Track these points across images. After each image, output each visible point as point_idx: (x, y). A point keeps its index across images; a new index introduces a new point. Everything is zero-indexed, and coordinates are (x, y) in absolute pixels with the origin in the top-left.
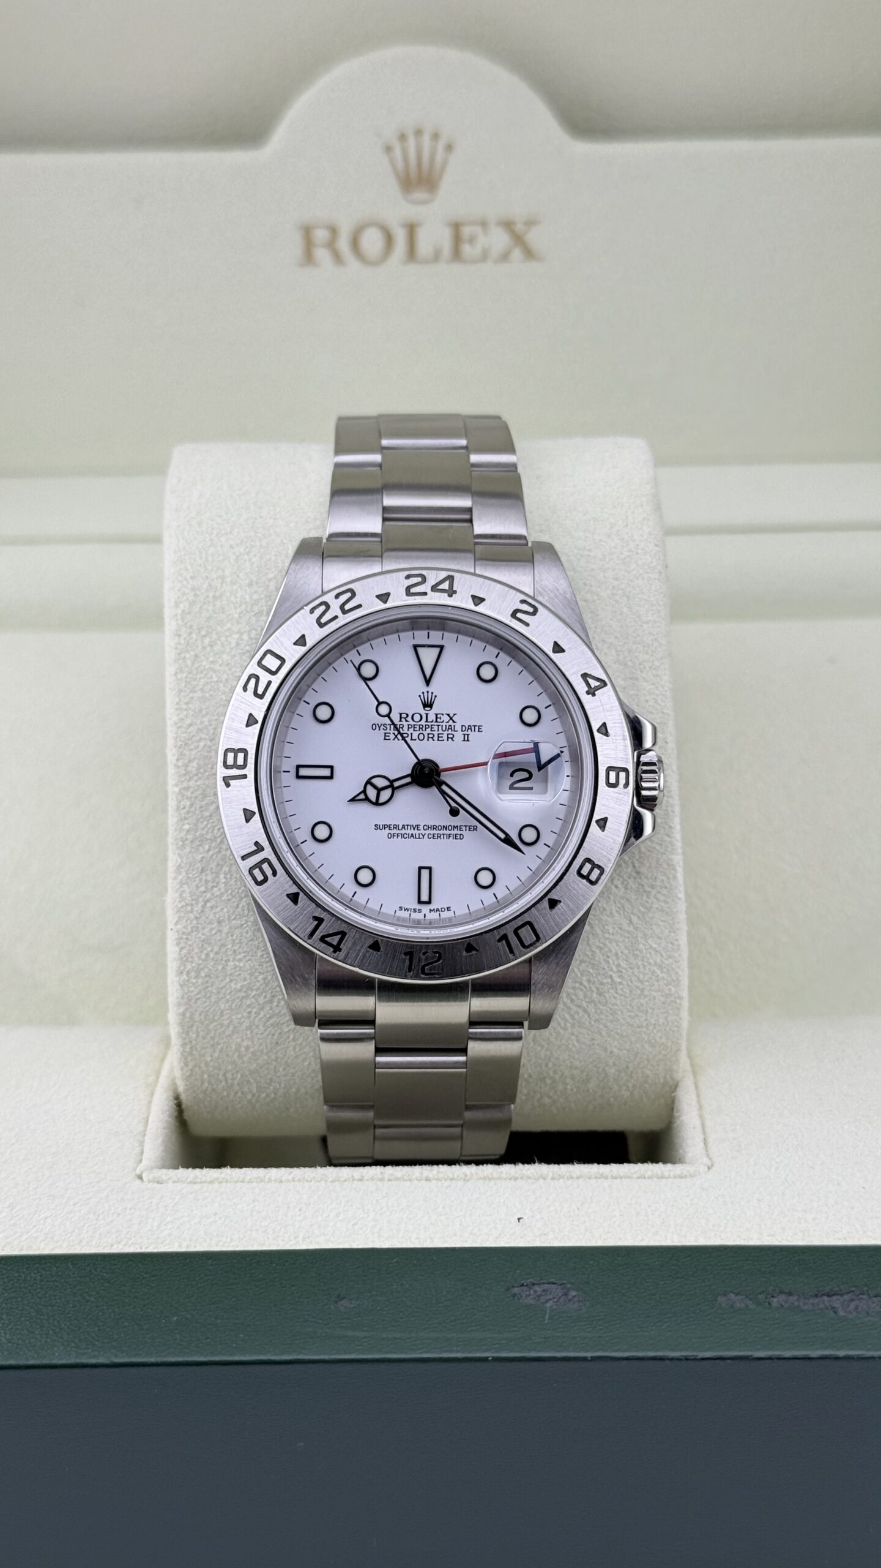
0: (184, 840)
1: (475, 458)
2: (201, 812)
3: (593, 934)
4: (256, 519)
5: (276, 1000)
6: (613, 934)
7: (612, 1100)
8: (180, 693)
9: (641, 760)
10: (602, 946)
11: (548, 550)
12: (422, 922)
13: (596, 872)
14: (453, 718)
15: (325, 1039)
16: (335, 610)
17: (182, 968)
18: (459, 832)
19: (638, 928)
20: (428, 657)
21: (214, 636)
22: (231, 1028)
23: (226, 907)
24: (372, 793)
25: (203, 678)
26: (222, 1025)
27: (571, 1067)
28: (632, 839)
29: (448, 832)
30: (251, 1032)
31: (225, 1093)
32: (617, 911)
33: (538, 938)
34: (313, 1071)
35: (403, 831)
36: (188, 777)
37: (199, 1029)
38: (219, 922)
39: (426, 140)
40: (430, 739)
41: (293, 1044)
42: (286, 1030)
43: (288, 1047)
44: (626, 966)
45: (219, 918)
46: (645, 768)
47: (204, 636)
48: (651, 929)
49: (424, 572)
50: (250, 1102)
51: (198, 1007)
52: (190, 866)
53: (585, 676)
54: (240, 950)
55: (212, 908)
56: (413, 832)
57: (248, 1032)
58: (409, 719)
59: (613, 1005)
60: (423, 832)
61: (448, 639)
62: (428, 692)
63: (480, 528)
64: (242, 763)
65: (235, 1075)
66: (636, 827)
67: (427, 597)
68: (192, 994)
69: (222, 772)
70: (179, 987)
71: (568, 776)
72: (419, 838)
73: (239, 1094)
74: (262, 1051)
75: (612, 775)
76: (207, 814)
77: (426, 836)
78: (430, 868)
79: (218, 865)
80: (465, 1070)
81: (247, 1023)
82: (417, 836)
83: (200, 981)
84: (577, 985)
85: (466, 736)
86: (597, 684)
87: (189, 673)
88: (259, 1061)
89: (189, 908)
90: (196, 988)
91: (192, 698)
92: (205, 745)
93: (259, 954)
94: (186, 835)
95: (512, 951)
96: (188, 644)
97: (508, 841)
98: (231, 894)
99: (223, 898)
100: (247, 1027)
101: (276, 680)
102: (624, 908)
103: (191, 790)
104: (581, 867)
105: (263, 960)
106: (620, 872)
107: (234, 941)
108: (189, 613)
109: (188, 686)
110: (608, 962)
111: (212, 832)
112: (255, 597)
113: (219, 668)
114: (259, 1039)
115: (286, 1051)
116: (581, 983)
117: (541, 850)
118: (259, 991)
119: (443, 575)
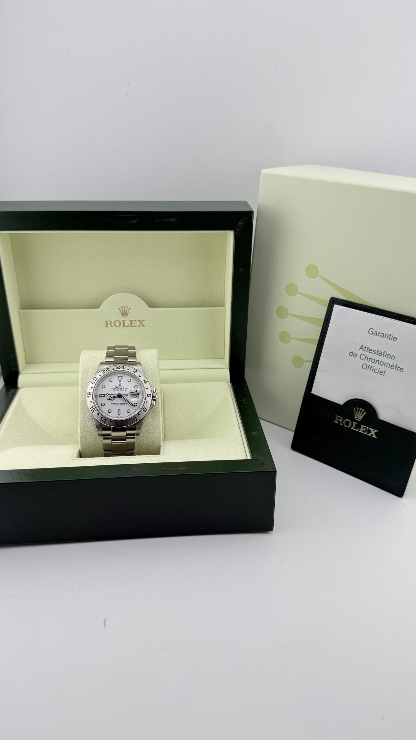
0: (81, 408)
1: (129, 351)
2: (84, 402)
4: (94, 359)
5: (96, 432)
8: (81, 386)
11: (140, 363)
12: (118, 417)
13: (146, 410)
14: (124, 387)
15: (104, 439)
16: (105, 371)
17: (80, 428)
18: (125, 404)
19: (154, 419)
20: (120, 378)
23: (88, 417)
24: (111, 399)
26: (87, 437)
28: (152, 405)
29: (123, 404)
33: (137, 420)
35: (116, 404)
36: (82, 396)
37: (83, 438)
39: (126, 308)
40: (120, 390)
42: (97, 437)
43: (97, 440)
44: (151, 425)
45: (87, 420)
46: (154, 395)
48: (156, 421)
49: (120, 366)
50: (92, 451)
51: (83, 434)
52: (82, 412)
53: (144, 381)
54: (90, 425)
55: (86, 418)
57: (91, 438)
58: (117, 387)
59: (150, 433)
61: (123, 376)
63: (129, 360)
64: (90, 394)
65: (89, 446)
66: (152, 403)
67: (120, 369)
69: (87, 396)
70: (80, 431)
71: (142, 396)
72: (118, 405)
75: (148, 395)
76: (85, 404)
78: (120, 410)
79: (87, 412)
80: (126, 443)
81: (91, 436)
84: (143, 428)
85: (126, 390)
86: (146, 382)
87: (83, 380)
88: (93, 442)
89: (82, 417)
90: (83, 431)
92: (85, 391)
93: (93, 424)
94: (82, 406)
95: (133, 422)
97: (132, 405)
98: (89, 415)
99: (87, 415)
101: (96, 381)
102: (150, 415)
104: (143, 409)
105: (94, 426)
107: (89, 422)
109: (82, 383)
110: (148, 424)
111: (86, 407)
112: (93, 370)
114: (93, 439)
117: (137, 407)
118: (93, 431)
119: (122, 366)
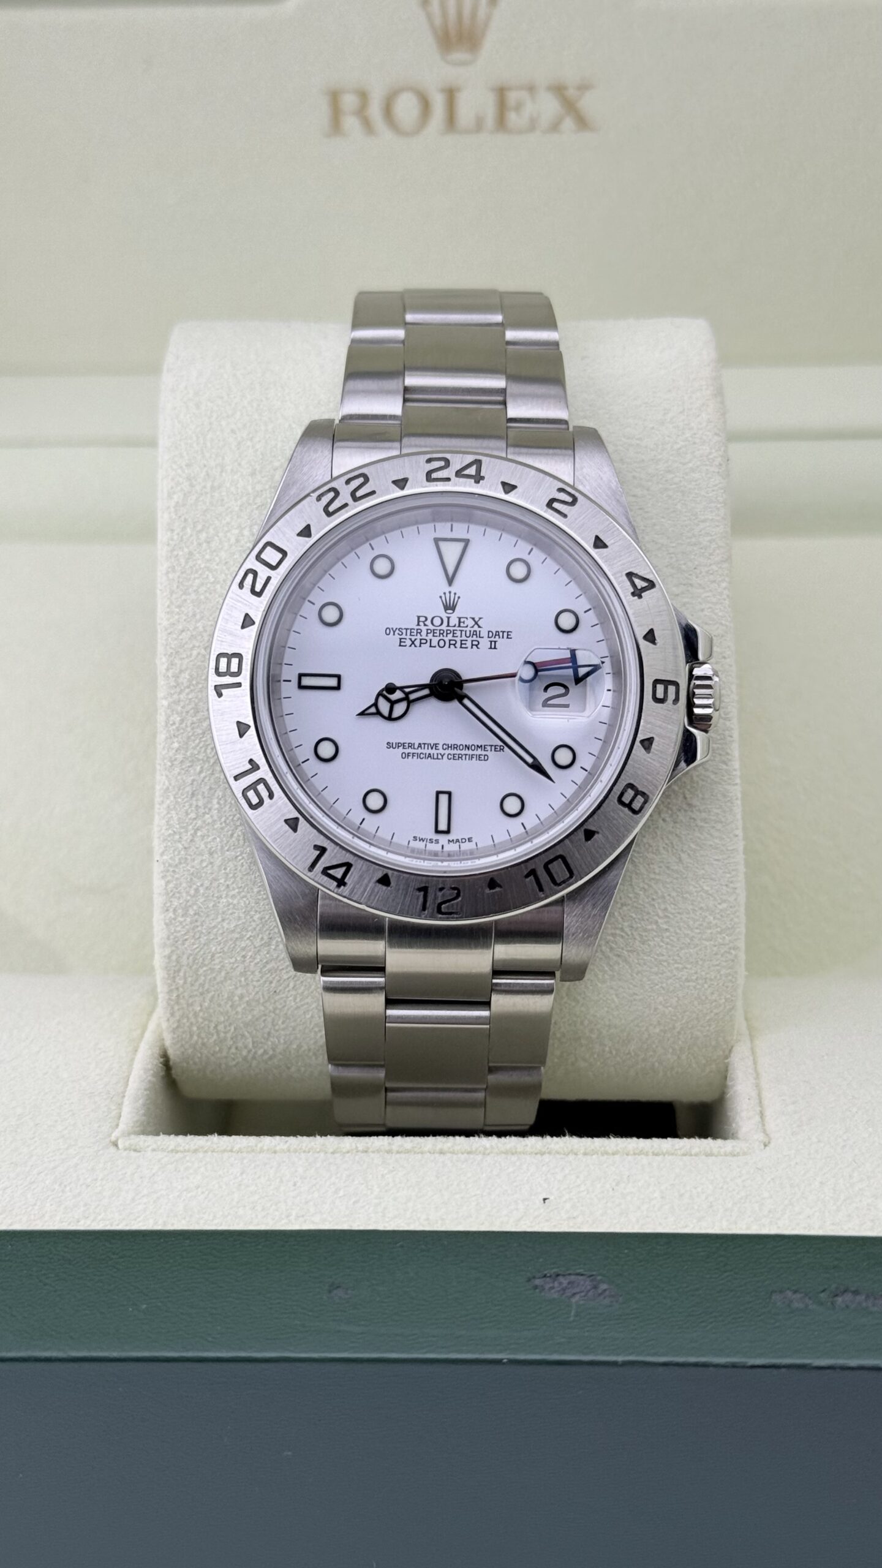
0: (173, 759)
1: (511, 335)
2: (193, 729)
3: (637, 874)
4: (262, 401)
5: (274, 942)
6: (659, 874)
7: (657, 1064)
8: (171, 595)
9: (694, 673)
10: (646, 887)
11: (591, 437)
12: (440, 854)
13: (640, 799)
14: (479, 623)
15: (330, 989)
16: (345, 497)
17: (168, 904)
18: (484, 753)
19: (688, 867)
20: (451, 552)
21: (211, 531)
22: (223, 974)
23: (219, 837)
24: (384, 707)
25: (198, 578)
26: (212, 970)
27: (609, 1026)
28: (683, 764)
29: (470, 752)
30: (246, 979)
31: (217, 1049)
32: (664, 848)
33: (571, 874)
34: (317, 1025)
35: (419, 751)
36: (178, 690)
37: (187, 974)
38: (211, 854)
40: (452, 646)
41: (293, 993)
42: (285, 977)
43: (287, 997)
44: (673, 911)
45: (210, 849)
46: (698, 682)
47: (200, 531)
48: (703, 869)
49: (448, 456)
50: (245, 1058)
51: (186, 948)
52: (179, 790)
53: (630, 575)
54: (234, 885)
55: (203, 837)
56: (427, 751)
57: (243, 979)
58: (428, 622)
59: (658, 955)
60: (441, 751)
61: (475, 533)
62: (450, 592)
63: (513, 412)
64: (236, 670)
65: (228, 1028)
66: (688, 750)
67: (450, 483)
68: (179, 935)
69: (214, 680)
70: (165, 926)
71: (609, 690)
72: (438, 758)
73: (233, 1050)
74: (258, 1001)
77: (445, 757)
78: (449, 794)
79: (211, 789)
80: (488, 1026)
81: (241, 968)
82: (435, 757)
83: (188, 920)
84: (618, 932)
85: (493, 643)
86: (645, 584)
87: (182, 573)
88: (255, 1013)
89: (177, 837)
90: (184, 927)
91: (185, 600)
92: (199, 654)
93: (256, 890)
94: (175, 755)
95: (541, 889)
96: (182, 541)
97: (538, 764)
98: (225, 822)
99: (216, 827)
100: (241, 973)
101: (277, 576)
102: (672, 843)
103: (182, 704)
104: (622, 794)
105: (260, 897)
106: (669, 803)
107: (227, 874)
108: (184, 505)
109: (181, 587)
110: (654, 905)
111: (205, 751)
112: (259, 487)
113: (216, 567)
114: (255, 987)
115: (285, 1002)
116: (622, 930)
117: (577, 774)
118: (254, 933)
119: (470, 459)
